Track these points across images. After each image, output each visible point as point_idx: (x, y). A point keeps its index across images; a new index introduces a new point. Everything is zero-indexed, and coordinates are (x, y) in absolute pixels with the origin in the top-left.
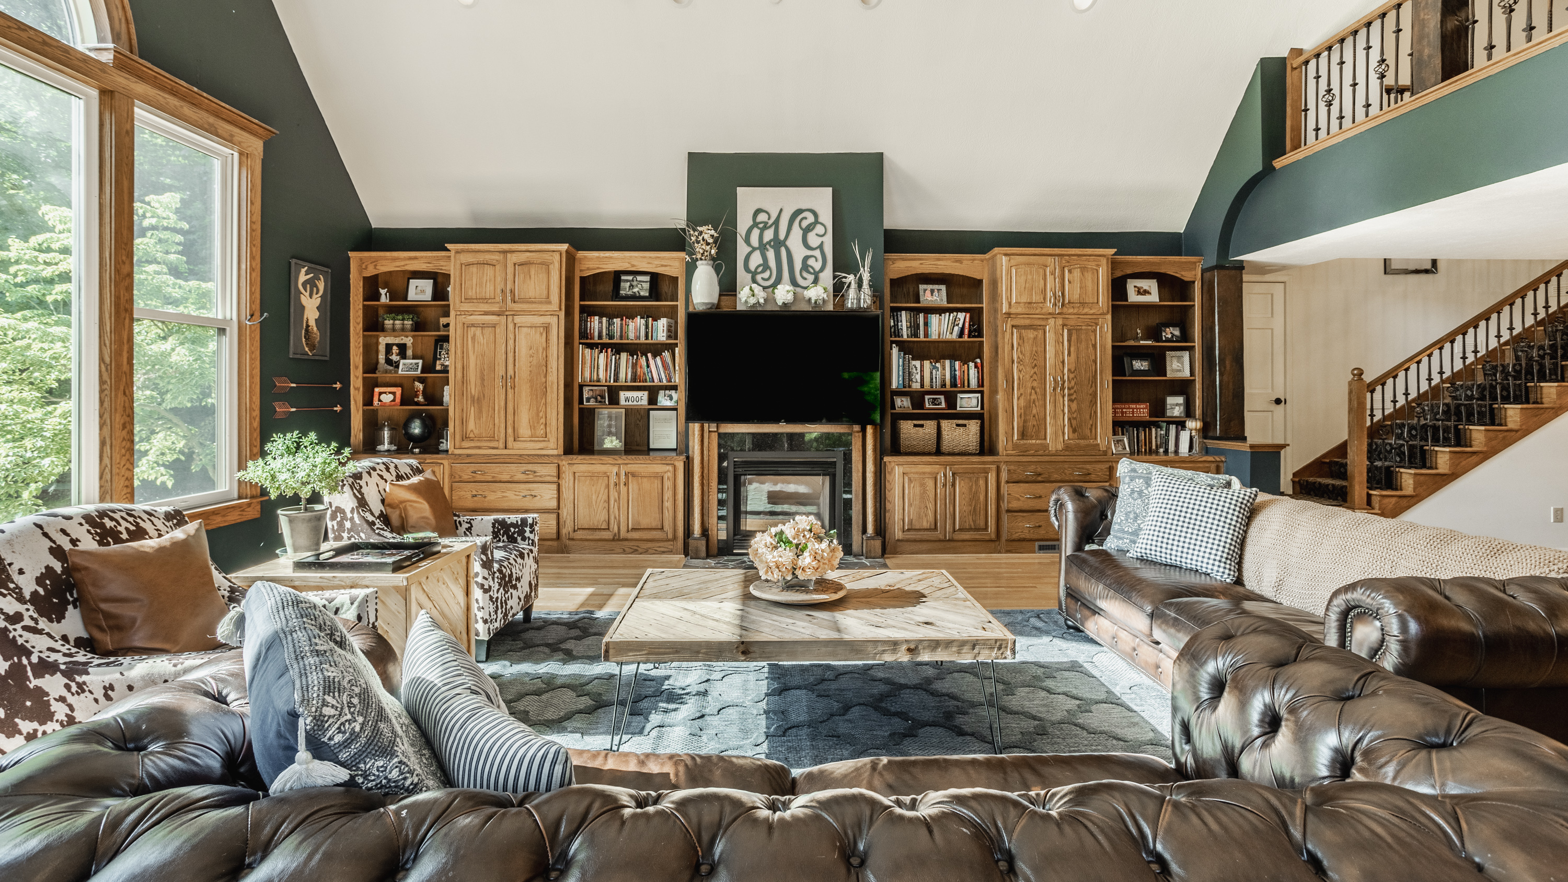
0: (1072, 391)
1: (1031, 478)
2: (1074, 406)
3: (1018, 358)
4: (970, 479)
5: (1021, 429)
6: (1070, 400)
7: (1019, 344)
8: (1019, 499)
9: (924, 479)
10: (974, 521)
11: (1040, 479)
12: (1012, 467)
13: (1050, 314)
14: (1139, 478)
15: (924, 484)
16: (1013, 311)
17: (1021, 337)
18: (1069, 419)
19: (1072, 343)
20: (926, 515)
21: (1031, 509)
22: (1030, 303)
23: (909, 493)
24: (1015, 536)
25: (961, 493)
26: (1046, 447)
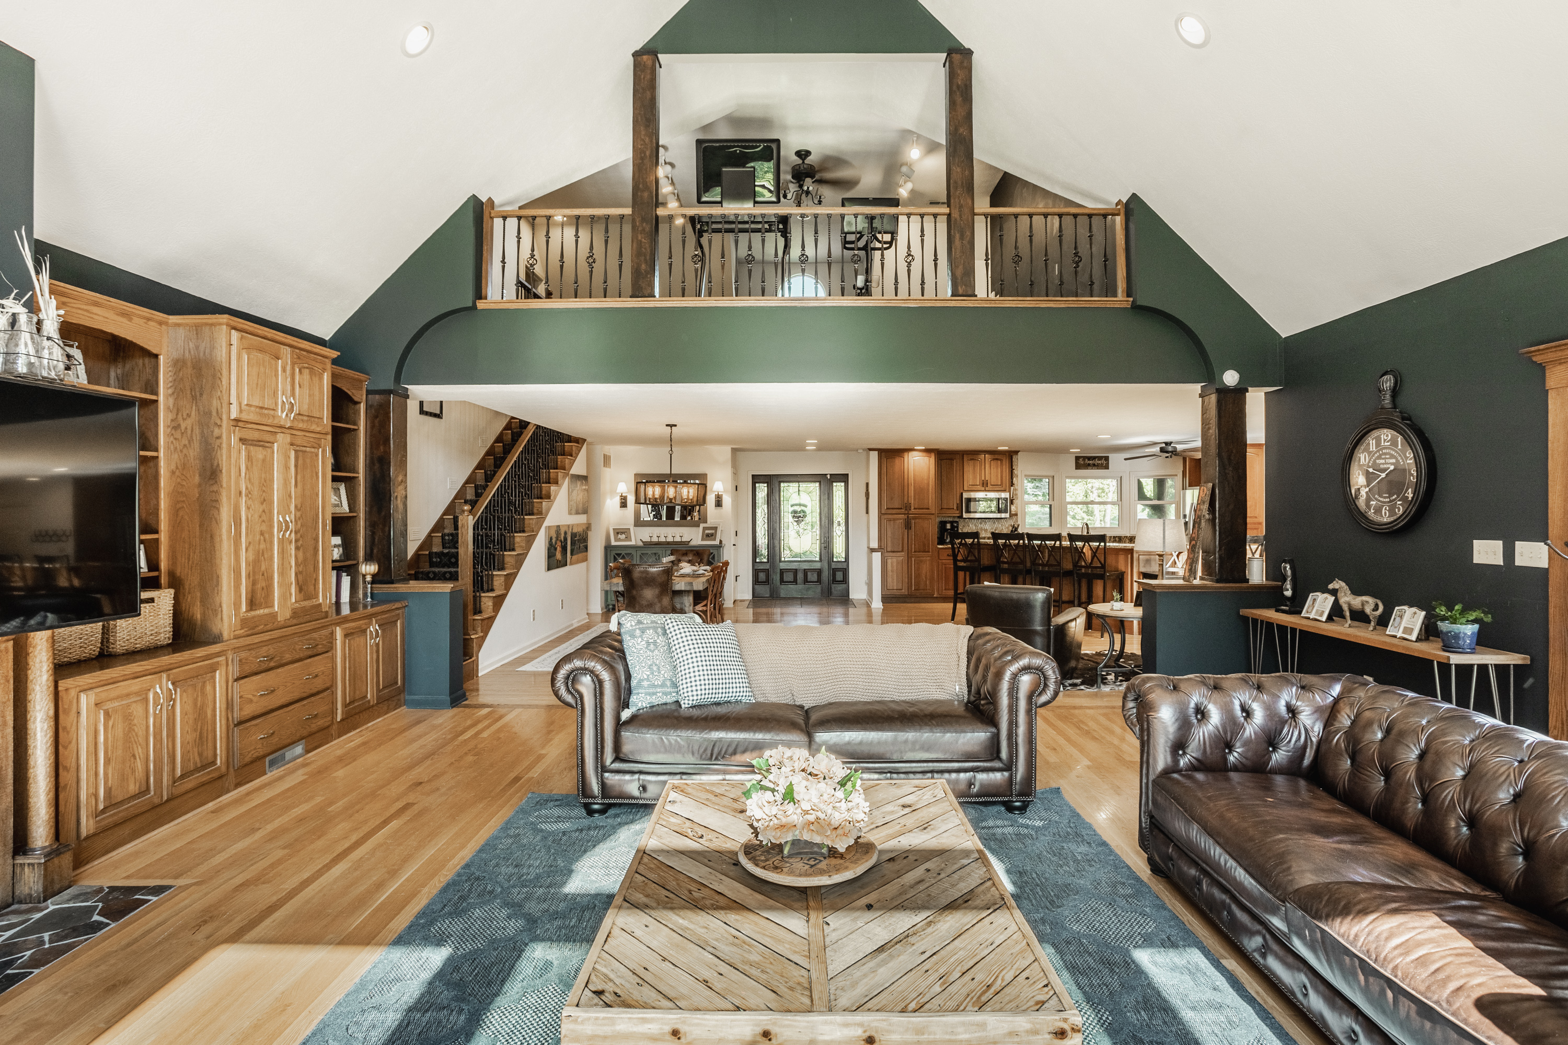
0: (299, 535)
1: (264, 666)
2: (301, 554)
3: (247, 488)
4: (194, 686)
5: (249, 596)
6: (297, 548)
7: (247, 468)
8: (251, 701)
9: (128, 705)
10: (200, 755)
11: (272, 664)
12: (243, 655)
13: (281, 427)
14: (649, 628)
15: (130, 714)
16: (244, 417)
17: (249, 458)
18: (296, 574)
19: (299, 471)
20: (133, 771)
21: (264, 710)
22: (262, 408)
23: (106, 739)
24: (248, 759)
25: (184, 714)
26: (274, 616)
